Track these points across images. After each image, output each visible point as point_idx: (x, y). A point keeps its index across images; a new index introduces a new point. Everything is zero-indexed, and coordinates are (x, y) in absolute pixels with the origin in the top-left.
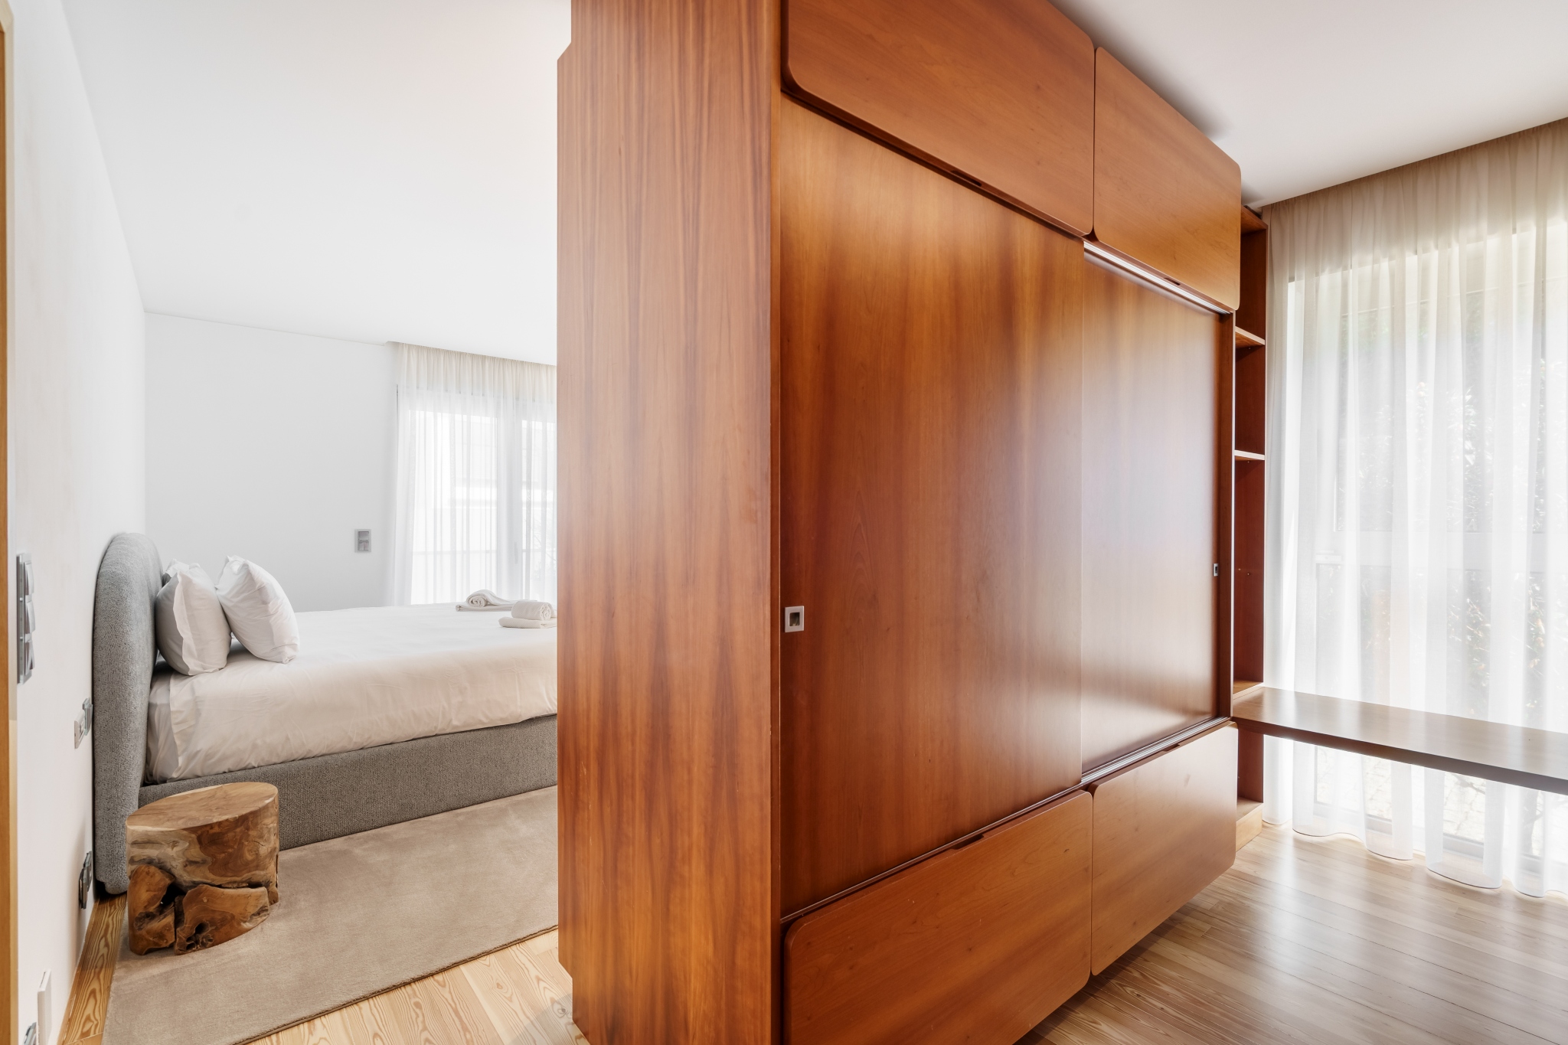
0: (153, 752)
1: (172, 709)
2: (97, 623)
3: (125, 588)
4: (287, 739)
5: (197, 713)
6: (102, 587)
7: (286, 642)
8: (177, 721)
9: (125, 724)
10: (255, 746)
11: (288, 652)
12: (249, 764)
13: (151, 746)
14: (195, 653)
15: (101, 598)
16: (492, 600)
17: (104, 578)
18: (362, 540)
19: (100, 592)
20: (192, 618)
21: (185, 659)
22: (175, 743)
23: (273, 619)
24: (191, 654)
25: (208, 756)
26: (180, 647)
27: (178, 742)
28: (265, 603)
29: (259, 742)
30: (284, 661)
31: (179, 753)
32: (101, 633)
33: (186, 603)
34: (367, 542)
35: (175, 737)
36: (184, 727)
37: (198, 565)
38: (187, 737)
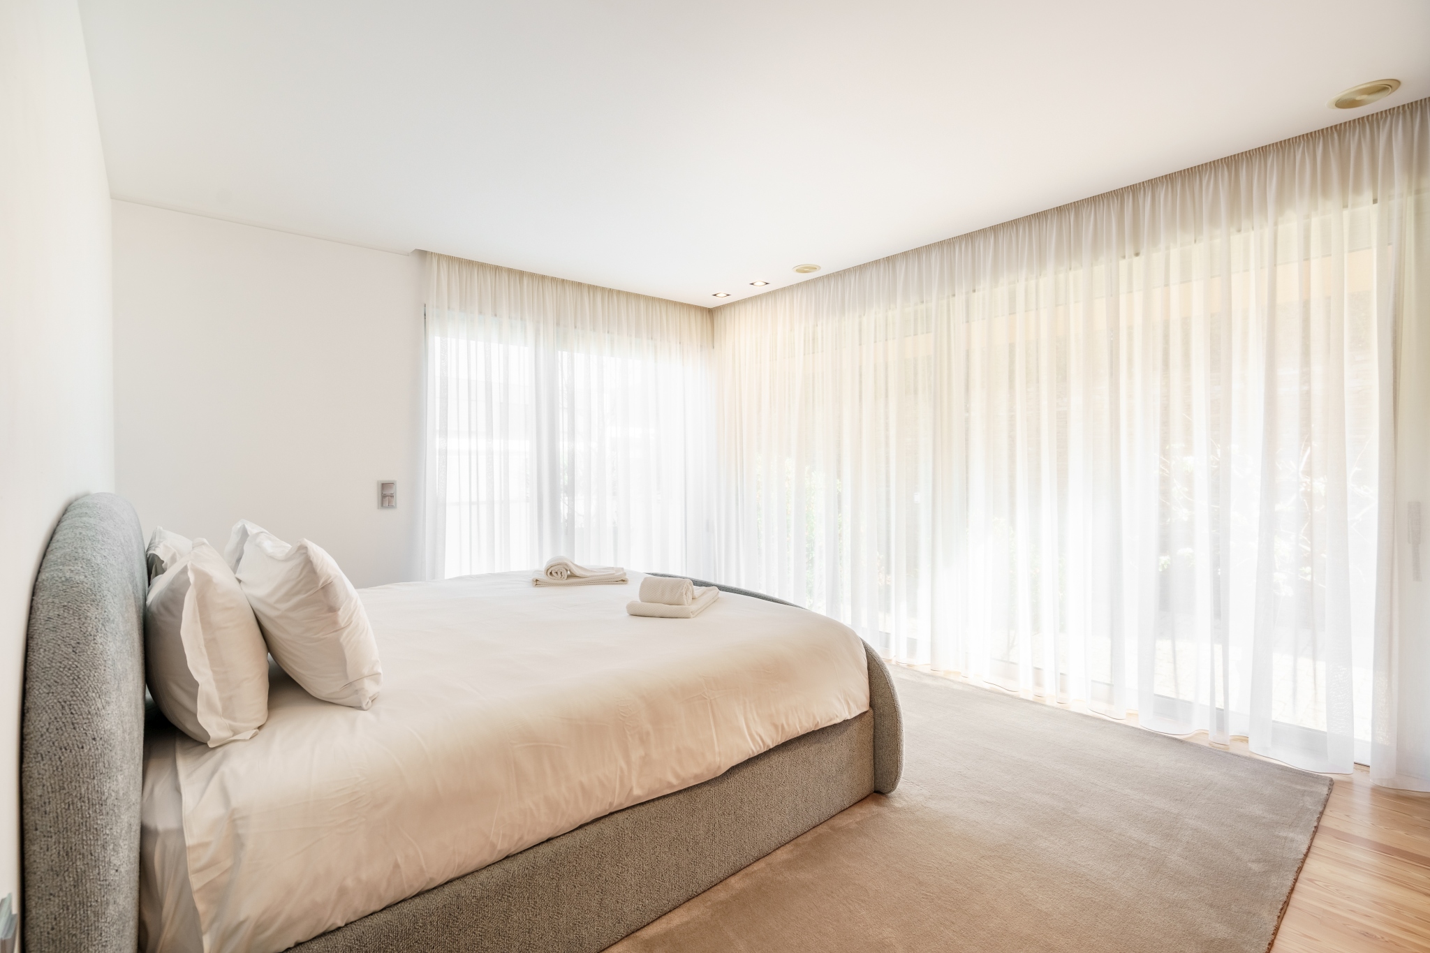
0: (152, 929)
1: (189, 841)
2: (30, 699)
3: (93, 613)
4: (397, 866)
5: (236, 842)
6: (41, 614)
7: (366, 671)
8: (198, 865)
9: (96, 914)
10: (342, 891)
11: (370, 688)
12: (333, 924)
13: (148, 917)
14: (219, 705)
15: (39, 640)
16: (577, 572)
17: (46, 594)
18: (386, 493)
19: (39, 626)
20: (212, 645)
21: (202, 719)
22: (195, 909)
23: (345, 634)
24: (211, 707)
25: (260, 927)
26: (194, 697)
27: (201, 907)
28: (333, 609)
29: (350, 883)
30: (364, 706)
31: (204, 927)
32: (39, 721)
33: (202, 620)
34: (392, 496)
35: (196, 897)
36: (212, 875)
37: (205, 541)
38: (220, 893)
